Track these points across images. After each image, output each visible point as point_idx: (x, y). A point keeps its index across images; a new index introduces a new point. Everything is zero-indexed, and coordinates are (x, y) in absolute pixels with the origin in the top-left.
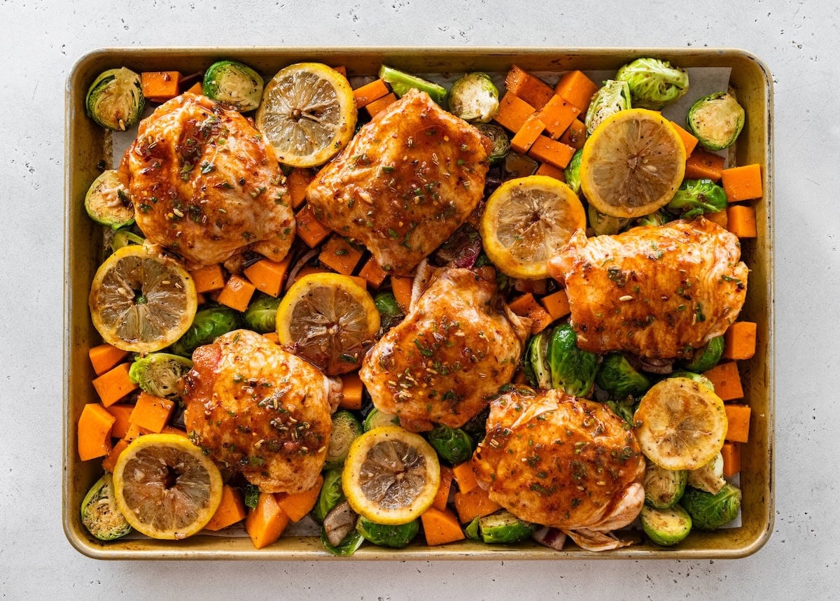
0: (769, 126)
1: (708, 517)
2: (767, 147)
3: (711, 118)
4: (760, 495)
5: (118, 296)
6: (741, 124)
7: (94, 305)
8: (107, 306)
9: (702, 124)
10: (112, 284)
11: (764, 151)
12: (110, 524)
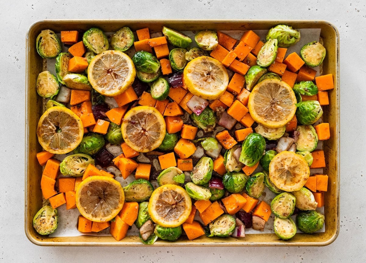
0: (338, 55)
1: (310, 228)
2: (336, 64)
3: (311, 53)
4: (333, 218)
5: (49, 130)
6: (324, 55)
7: (39, 134)
8: (45, 134)
9: (307, 56)
10: (46, 124)
11: (335, 66)
12: (45, 228)
